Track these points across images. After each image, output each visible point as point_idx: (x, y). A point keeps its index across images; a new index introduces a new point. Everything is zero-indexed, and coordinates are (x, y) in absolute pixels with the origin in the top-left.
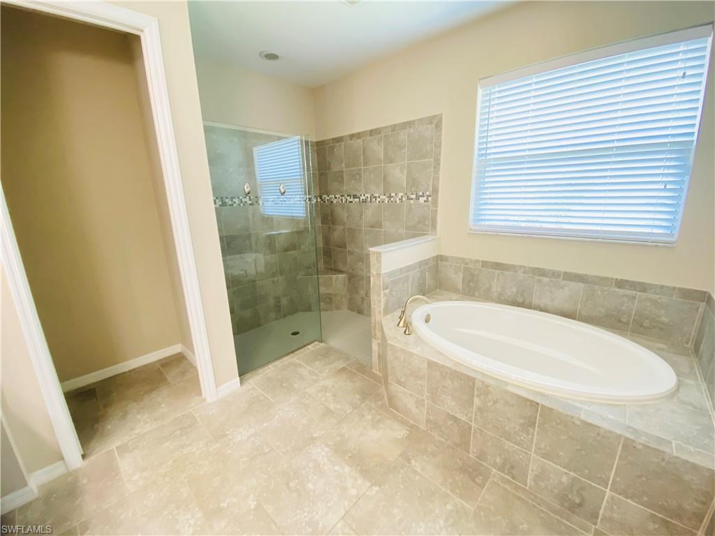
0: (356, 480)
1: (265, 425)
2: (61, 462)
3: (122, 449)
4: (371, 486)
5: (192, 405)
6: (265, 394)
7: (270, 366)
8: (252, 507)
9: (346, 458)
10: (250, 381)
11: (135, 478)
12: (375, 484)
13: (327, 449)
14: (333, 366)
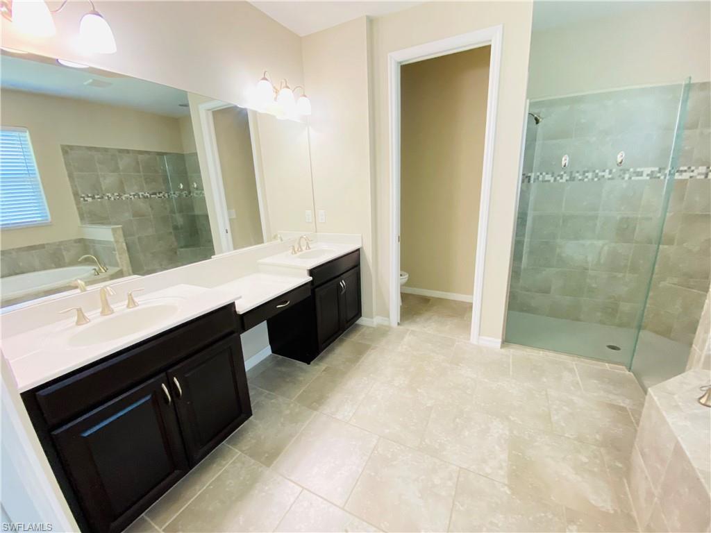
0: (501, 468)
1: (486, 380)
2: (386, 319)
3: (413, 332)
4: (506, 485)
5: (462, 337)
6: (511, 366)
7: (541, 352)
8: (428, 405)
9: (514, 452)
10: (512, 350)
11: (405, 347)
12: (510, 488)
13: (507, 433)
14: (611, 396)
